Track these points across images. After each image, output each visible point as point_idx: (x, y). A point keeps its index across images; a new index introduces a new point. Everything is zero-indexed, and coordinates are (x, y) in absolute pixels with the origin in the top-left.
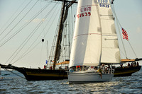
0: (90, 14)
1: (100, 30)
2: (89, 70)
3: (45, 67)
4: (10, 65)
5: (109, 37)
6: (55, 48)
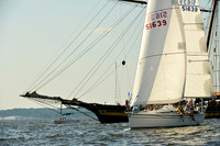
0: (165, 22)
1: (183, 46)
2: (165, 109)
3: (127, 102)
4: (75, 100)
5: (196, 58)
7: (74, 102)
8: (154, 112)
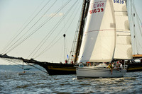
0: (102, 10)
6: (76, 43)
7: (32, 61)
8: (93, 67)
